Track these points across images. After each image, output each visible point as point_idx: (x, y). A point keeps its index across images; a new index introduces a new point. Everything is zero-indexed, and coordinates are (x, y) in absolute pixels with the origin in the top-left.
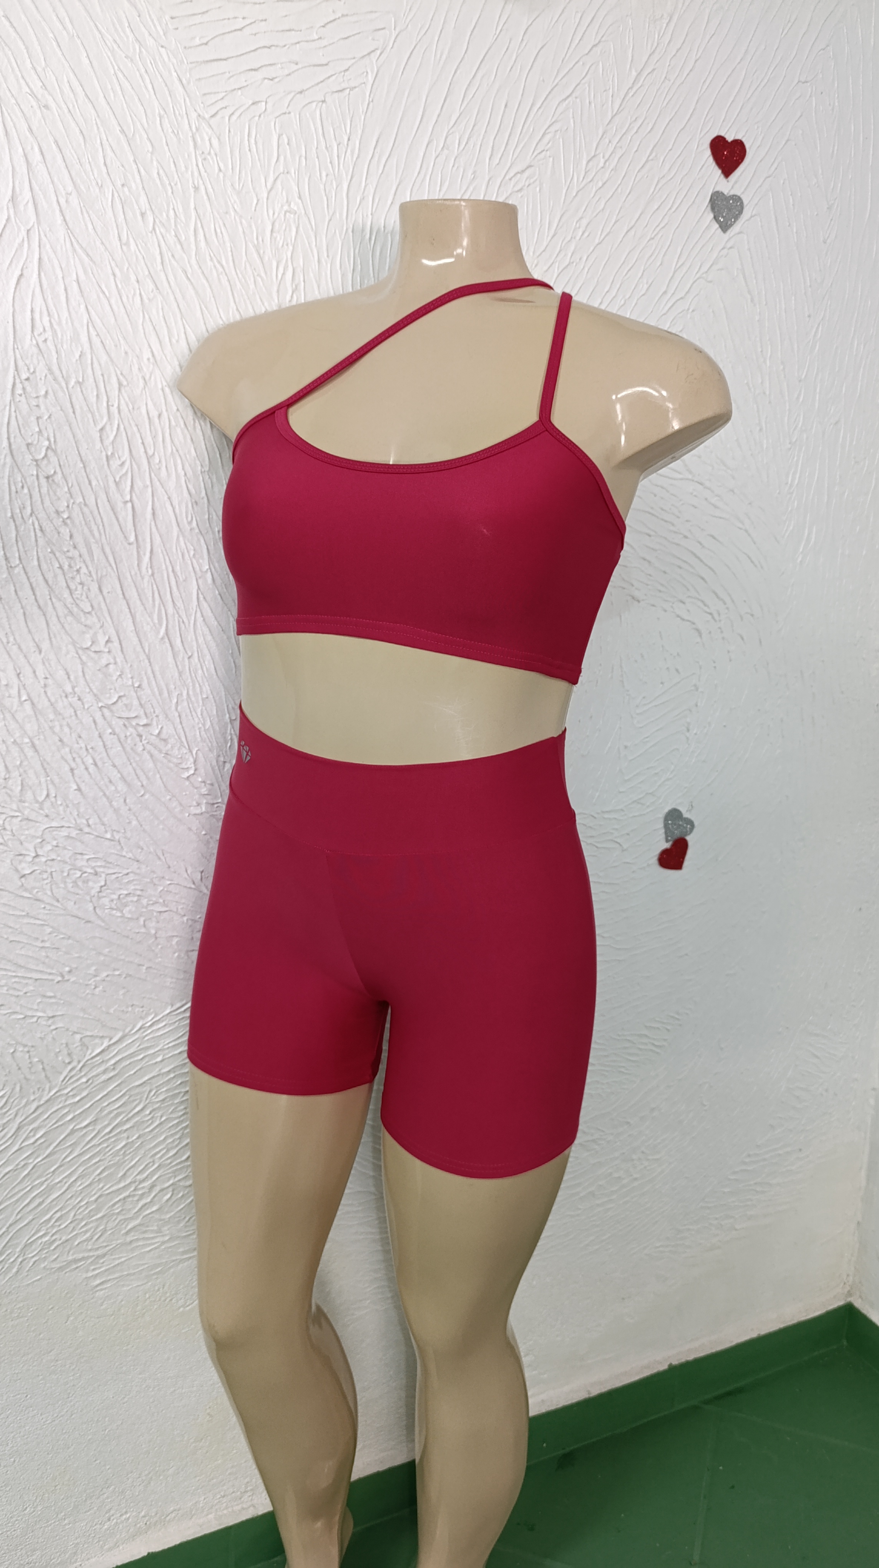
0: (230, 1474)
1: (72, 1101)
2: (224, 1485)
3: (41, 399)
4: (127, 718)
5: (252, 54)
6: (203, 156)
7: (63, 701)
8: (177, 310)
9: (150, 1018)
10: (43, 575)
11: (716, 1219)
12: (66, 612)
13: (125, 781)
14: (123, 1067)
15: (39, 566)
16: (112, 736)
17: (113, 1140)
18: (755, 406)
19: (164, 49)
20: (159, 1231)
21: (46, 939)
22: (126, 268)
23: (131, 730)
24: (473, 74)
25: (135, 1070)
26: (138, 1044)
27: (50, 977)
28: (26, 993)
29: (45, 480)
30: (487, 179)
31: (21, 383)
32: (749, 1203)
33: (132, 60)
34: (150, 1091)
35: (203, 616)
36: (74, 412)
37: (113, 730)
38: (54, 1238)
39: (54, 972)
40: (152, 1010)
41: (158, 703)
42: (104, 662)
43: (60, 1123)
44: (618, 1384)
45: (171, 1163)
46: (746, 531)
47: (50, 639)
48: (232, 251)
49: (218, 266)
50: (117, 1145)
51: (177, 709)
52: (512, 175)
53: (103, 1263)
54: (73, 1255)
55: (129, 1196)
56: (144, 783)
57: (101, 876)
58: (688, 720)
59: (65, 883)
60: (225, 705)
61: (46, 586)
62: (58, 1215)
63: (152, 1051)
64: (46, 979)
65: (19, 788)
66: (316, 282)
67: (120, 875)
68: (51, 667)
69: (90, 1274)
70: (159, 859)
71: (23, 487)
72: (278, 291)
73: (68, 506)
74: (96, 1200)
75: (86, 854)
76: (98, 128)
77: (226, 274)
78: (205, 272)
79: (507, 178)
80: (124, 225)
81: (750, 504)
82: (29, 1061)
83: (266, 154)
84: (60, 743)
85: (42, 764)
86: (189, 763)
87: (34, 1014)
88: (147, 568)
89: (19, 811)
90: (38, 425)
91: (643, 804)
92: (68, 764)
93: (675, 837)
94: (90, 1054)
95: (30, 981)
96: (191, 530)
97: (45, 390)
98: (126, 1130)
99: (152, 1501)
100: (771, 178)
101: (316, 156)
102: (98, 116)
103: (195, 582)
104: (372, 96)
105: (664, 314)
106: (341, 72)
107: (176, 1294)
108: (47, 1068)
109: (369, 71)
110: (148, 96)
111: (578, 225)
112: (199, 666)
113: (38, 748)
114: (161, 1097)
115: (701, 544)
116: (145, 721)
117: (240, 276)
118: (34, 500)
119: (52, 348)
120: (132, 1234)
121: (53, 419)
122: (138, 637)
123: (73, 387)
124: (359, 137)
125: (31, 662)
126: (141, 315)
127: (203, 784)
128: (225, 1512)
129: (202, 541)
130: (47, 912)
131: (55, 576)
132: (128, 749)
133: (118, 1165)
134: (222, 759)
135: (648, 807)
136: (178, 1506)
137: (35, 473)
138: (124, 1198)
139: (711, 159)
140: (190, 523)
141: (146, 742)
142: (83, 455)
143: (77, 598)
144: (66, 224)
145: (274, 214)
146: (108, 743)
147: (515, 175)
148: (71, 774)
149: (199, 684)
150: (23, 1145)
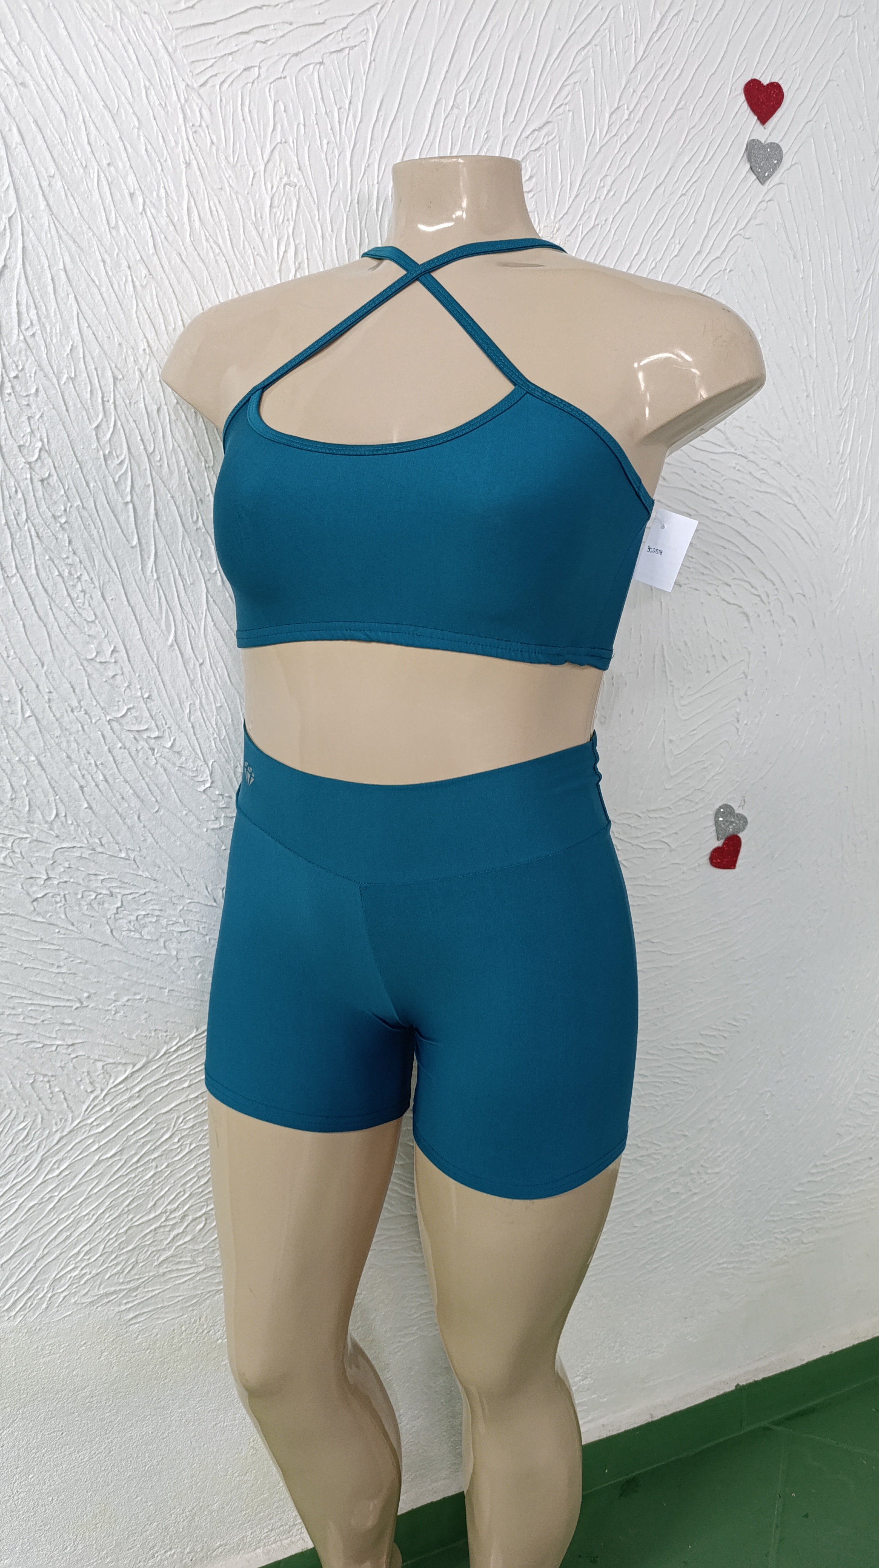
0: (277, 1507)
1: (97, 1131)
2: (270, 1519)
3: (31, 398)
4: (138, 731)
5: (242, 15)
6: (194, 130)
7: (68, 715)
8: (172, 296)
9: (175, 1043)
10: (42, 584)
11: (783, 1233)
12: (68, 621)
13: (138, 797)
14: (148, 1095)
15: (38, 574)
16: (122, 750)
17: (141, 1169)
18: (801, 371)
19: (146, 15)
20: (194, 1262)
21: (62, 964)
22: (115, 254)
23: (142, 743)
24: (483, 25)
25: (161, 1097)
26: (162, 1071)
27: (68, 1004)
28: (43, 1021)
29: (40, 483)
30: (501, 139)
31: (9, 381)
32: (817, 1215)
33: (113, 29)
34: (178, 1118)
35: (213, 621)
36: (67, 410)
37: (124, 744)
38: (83, 1272)
39: (70, 998)
40: (176, 1035)
41: (170, 714)
42: (111, 674)
43: (85, 1154)
44: (683, 1406)
45: (202, 1191)
46: (796, 506)
47: (53, 651)
48: (228, 230)
49: (214, 246)
50: (146, 1175)
51: (189, 720)
52: (529, 132)
53: (136, 1296)
54: (104, 1288)
55: (160, 1227)
56: (159, 801)
57: (117, 897)
58: (738, 710)
59: (80, 904)
61: (45, 595)
62: (87, 1248)
63: (178, 1077)
64: (64, 1006)
65: (27, 808)
66: (321, 258)
67: (138, 895)
68: (54, 680)
69: (123, 1308)
70: (178, 876)
71: (16, 492)
72: (280, 270)
73: (65, 510)
74: (127, 1231)
75: (99, 875)
76: (80, 105)
77: (224, 256)
78: (201, 253)
80: (112, 207)
81: (798, 476)
82: (49, 1091)
83: (262, 123)
84: (68, 760)
85: (49, 782)
86: (205, 776)
87: (53, 1043)
88: (152, 572)
89: (28, 833)
90: (30, 425)
91: (692, 801)
92: (78, 782)
93: (727, 835)
94: (113, 1082)
95: (47, 1009)
96: (197, 529)
97: (35, 388)
98: (155, 1158)
99: (197, 1537)
100: (812, 123)
101: (315, 122)
102: (80, 92)
103: (204, 586)
104: (374, 54)
105: (699, 276)
106: (339, 31)
107: (214, 1326)
108: (69, 1098)
109: (369, 27)
110: (131, 67)
111: (602, 184)
112: (211, 673)
113: (44, 766)
114: (190, 1124)
115: (746, 522)
116: (156, 734)
117: (239, 257)
118: (28, 506)
119: (42, 342)
120: (165, 1266)
121: (45, 418)
122: (145, 645)
123: (65, 384)
124: (361, 100)
125: (33, 675)
126: (134, 302)
127: (221, 797)
128: (273, 1546)
130: (62, 936)
131: (55, 584)
132: (140, 762)
133: (148, 1195)
135: (697, 803)
136: (225, 1542)
137: (28, 476)
138: (155, 1229)
139: (746, 105)
141: (159, 754)
142: (78, 455)
143: (79, 607)
144: (50, 209)
145: (272, 187)
146: (119, 759)
147: (531, 134)
148: (81, 792)
149: (212, 692)
150: (47, 1178)
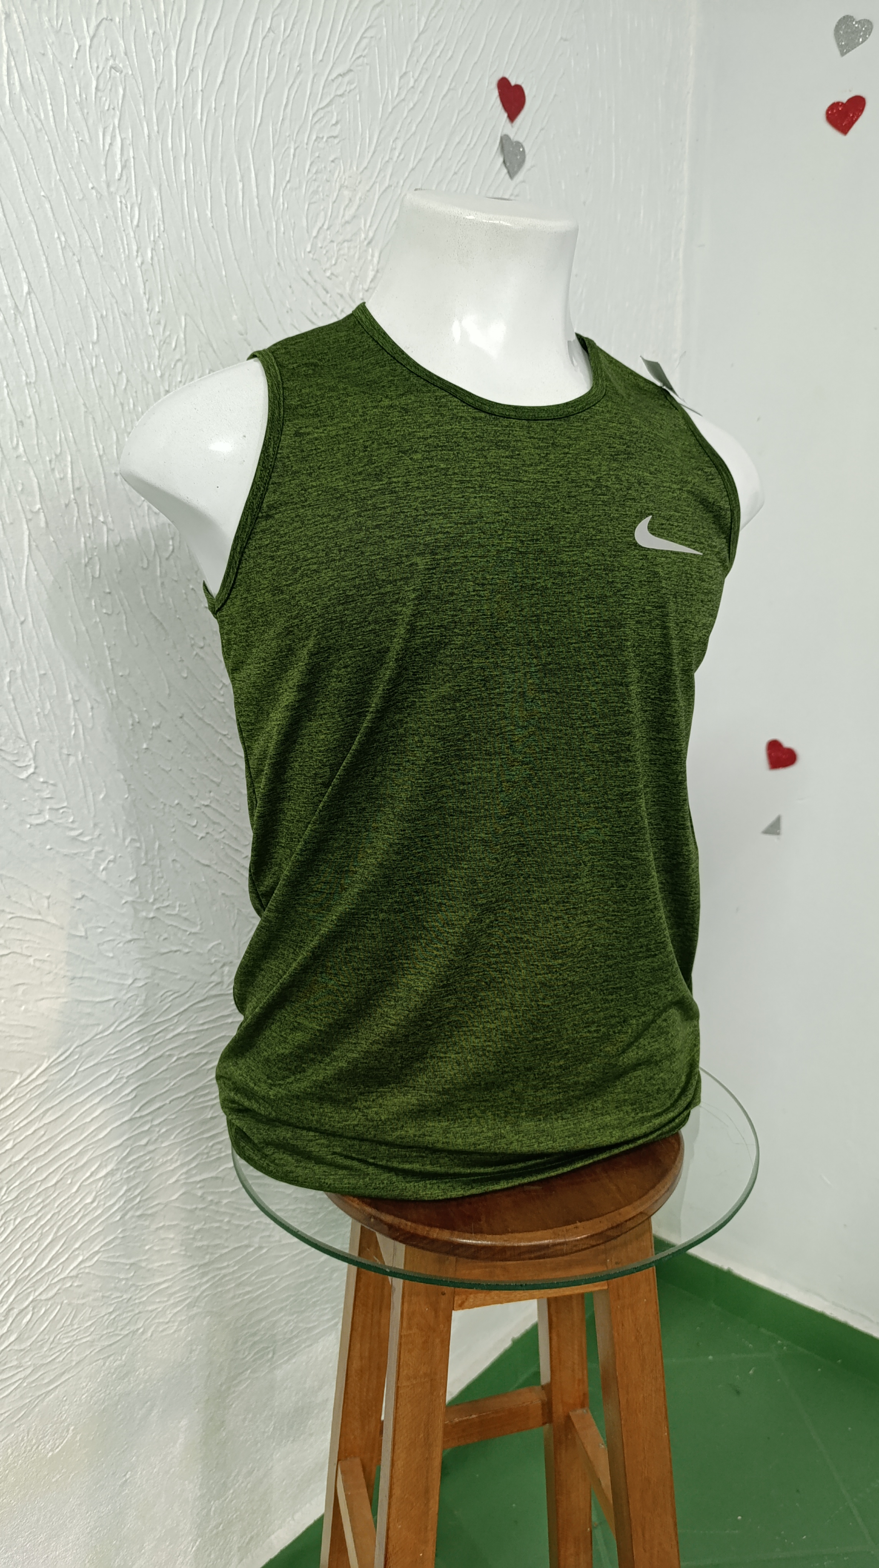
30: (312, 76)
35: (36, 570)
48: (51, 105)
52: (334, 76)
60: (67, 683)
72: (106, 165)
79: (330, 78)
86: (27, 759)
96: (17, 457)
100: (544, 132)
101: (141, 7)
111: (394, 146)
112: (34, 633)
127: (45, 785)
129: (32, 473)
134: (65, 751)
139: (499, 100)
140: (16, 448)
145: (98, 67)
147: (336, 78)
149: (35, 657)
